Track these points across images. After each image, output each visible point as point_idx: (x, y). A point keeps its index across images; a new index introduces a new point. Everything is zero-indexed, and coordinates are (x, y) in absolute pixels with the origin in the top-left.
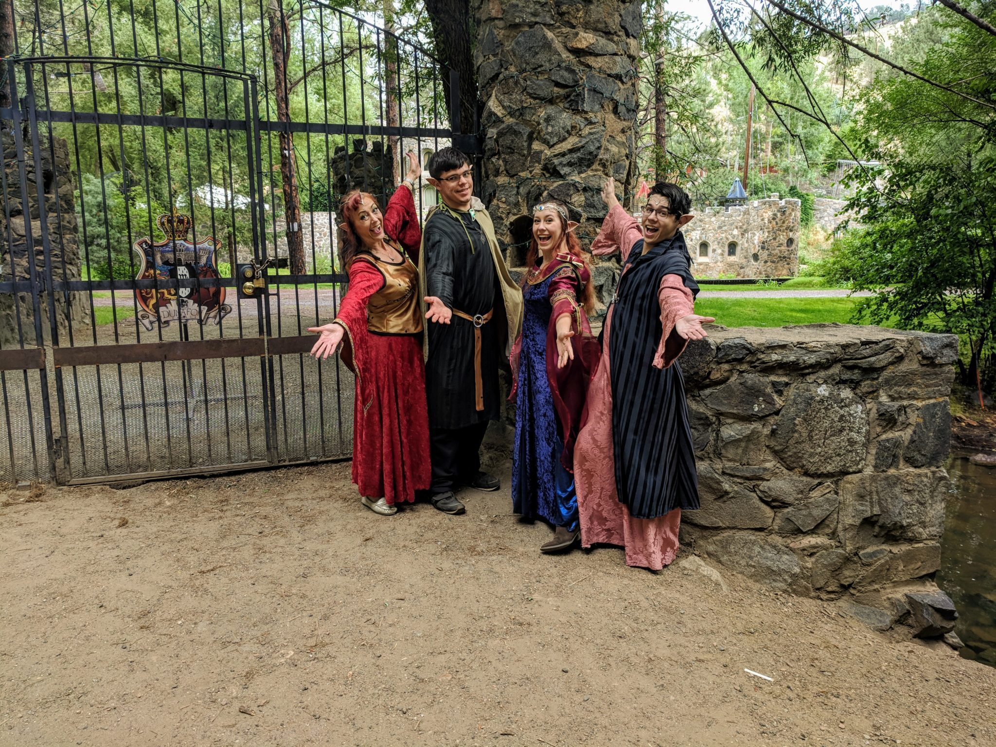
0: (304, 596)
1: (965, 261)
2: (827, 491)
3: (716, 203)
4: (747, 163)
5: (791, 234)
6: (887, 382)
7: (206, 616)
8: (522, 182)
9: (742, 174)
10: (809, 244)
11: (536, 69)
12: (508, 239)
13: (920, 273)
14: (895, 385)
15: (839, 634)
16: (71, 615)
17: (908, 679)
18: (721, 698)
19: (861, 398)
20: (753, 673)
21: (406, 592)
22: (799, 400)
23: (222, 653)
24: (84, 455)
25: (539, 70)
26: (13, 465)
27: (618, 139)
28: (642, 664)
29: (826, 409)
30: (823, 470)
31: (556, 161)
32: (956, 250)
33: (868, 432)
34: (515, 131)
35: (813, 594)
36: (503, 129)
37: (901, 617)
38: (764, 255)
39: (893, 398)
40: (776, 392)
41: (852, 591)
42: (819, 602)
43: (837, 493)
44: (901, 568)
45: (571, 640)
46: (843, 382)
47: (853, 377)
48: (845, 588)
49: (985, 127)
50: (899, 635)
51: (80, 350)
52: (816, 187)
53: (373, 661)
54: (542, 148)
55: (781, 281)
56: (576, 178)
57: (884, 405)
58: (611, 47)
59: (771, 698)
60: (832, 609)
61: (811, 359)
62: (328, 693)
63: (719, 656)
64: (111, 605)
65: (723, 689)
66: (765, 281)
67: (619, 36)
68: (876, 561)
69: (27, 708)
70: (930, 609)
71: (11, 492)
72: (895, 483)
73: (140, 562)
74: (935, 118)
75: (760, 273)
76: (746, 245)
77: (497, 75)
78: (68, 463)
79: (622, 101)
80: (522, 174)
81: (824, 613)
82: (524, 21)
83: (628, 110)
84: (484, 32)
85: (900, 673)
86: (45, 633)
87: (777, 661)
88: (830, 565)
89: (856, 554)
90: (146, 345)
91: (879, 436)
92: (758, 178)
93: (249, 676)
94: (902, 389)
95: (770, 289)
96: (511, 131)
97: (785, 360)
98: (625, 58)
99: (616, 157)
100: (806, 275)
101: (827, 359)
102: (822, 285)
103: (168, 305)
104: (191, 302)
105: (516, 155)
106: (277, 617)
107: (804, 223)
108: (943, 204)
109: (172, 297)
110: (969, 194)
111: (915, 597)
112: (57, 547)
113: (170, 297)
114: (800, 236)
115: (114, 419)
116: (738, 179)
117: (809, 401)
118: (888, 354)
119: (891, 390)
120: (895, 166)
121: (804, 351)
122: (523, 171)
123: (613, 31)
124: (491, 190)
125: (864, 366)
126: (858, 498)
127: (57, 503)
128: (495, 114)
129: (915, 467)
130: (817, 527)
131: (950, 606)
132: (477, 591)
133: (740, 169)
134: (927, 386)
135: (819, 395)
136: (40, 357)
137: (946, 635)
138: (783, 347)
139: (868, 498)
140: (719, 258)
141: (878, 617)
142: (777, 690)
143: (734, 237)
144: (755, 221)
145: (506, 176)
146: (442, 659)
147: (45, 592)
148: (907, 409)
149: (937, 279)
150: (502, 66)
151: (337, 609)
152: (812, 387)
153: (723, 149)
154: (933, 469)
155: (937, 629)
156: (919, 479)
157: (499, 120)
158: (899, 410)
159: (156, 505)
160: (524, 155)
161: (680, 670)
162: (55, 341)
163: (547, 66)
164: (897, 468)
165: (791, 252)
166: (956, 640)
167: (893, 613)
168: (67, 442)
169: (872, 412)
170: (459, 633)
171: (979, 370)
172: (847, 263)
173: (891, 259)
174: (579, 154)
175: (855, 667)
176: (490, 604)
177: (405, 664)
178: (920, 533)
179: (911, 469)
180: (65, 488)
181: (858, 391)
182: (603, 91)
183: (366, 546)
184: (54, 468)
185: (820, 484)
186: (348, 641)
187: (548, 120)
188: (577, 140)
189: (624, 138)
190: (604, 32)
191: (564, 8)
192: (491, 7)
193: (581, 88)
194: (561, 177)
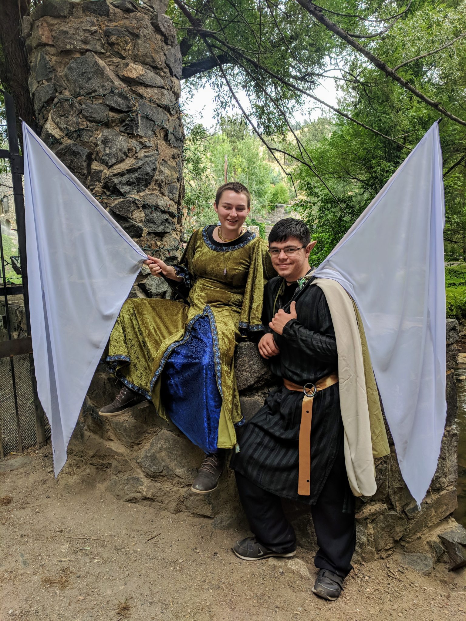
11: (90, 93)
25: (93, 94)
27: (170, 163)
31: (116, 180)
34: (74, 152)
36: (62, 149)
37: (439, 557)
42: (382, 561)
44: (433, 514)
48: (398, 543)
50: (440, 573)
52: (266, 219)
54: (102, 168)
56: (134, 196)
58: (159, 81)
67: (165, 72)
68: (417, 514)
70: (460, 546)
77: (52, 99)
79: (171, 130)
82: (75, 47)
83: (177, 139)
84: (36, 58)
89: (403, 512)
96: (70, 151)
98: (171, 93)
99: (170, 179)
111: (447, 538)
123: (159, 67)
128: (53, 136)
141: (423, 561)
150: (56, 90)
154: (448, 428)
157: (57, 142)
160: (84, 175)
163: (101, 91)
167: (433, 555)
174: (136, 174)
178: (443, 483)
182: (155, 119)
187: (105, 142)
188: (134, 161)
189: (174, 163)
190: (151, 66)
191: (113, 39)
192: (40, 33)
193: (134, 114)
194: (122, 195)
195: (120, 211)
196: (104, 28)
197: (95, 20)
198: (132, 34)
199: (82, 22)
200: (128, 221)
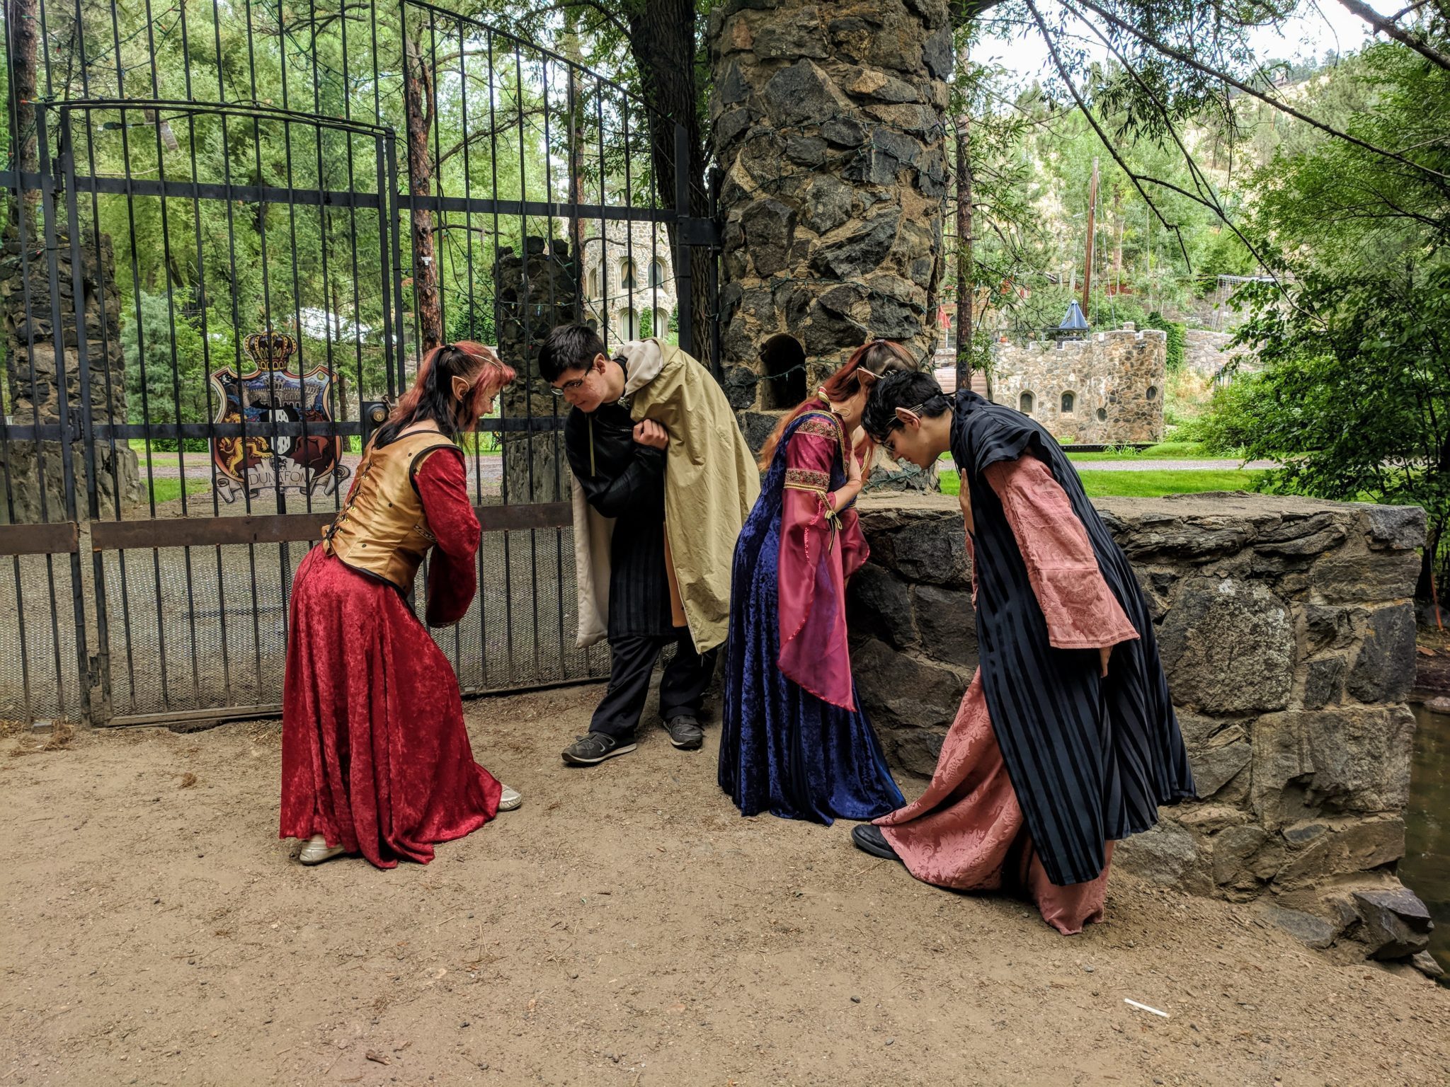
0: (459, 889)
1: (1411, 416)
2: (1235, 737)
3: (1043, 335)
4: (1088, 279)
5: (1153, 381)
6: (1322, 575)
7: (314, 917)
8: (779, 286)
9: (1081, 295)
10: (1178, 395)
11: (801, 122)
12: (758, 368)
13: (1345, 434)
14: (1334, 580)
15: (1258, 950)
16: (113, 915)
17: (1370, 1017)
18: (1092, 1042)
19: (1283, 599)
20: (1138, 1005)
21: (612, 883)
22: (1192, 602)
23: (339, 972)
24: (132, 682)
25: (805, 123)
26: (27, 697)
27: (920, 224)
28: (970, 991)
29: (1232, 615)
30: (1227, 706)
31: (829, 255)
32: (1398, 399)
33: (1294, 650)
34: (770, 212)
35: (1215, 892)
36: (753, 209)
37: (1347, 927)
38: (1114, 411)
39: (1330, 600)
40: (1158, 590)
41: (1274, 889)
42: (1226, 905)
43: (1249, 741)
44: (1346, 853)
45: (861, 955)
46: (1256, 575)
47: (1271, 569)
48: (1263, 884)
49: (1436, 224)
50: (1345, 955)
51: (129, 526)
52: (1188, 313)
53: (566, 983)
54: (810, 236)
55: (1140, 448)
56: (858, 280)
57: (1317, 610)
58: (910, 92)
59: (1168, 1043)
60: (1244, 914)
61: (1210, 541)
62: (500, 1032)
63: (1085, 979)
64: (171, 901)
65: (1095, 1028)
66: (1118, 448)
67: (920, 76)
68: (1309, 844)
69: (46, 1052)
70: (1391, 915)
71: (23, 735)
72: (1335, 727)
73: (214, 838)
74: (1362, 213)
75: (1109, 437)
76: (1088, 396)
77: (744, 131)
78: (109, 693)
79: (924, 169)
80: (778, 274)
81: (1233, 920)
82: (783, 53)
83: (934, 183)
84: (725, 70)
85: (1357, 1008)
86: (72, 941)
87: (1171, 989)
88: (1241, 848)
89: (1279, 833)
90: (227, 520)
91: (1310, 656)
92: (1103, 300)
93: (380, 1005)
94: (1344, 586)
95: (1125, 458)
96: (763, 211)
97: (1171, 542)
98: (929, 108)
99: (917, 250)
100: (1175, 440)
101: (1233, 541)
102: (1200, 453)
103: (258, 466)
104: (291, 461)
105: (771, 246)
106: (420, 918)
107: (1171, 366)
108: (1377, 334)
109: (264, 455)
110: (1415, 319)
111: (1368, 899)
112: (91, 816)
113: (260, 454)
114: (1165, 383)
115: (177, 631)
116: (1075, 302)
117: (1207, 603)
118: (1323, 534)
119: (1327, 587)
120: (1306, 280)
121: (1199, 530)
122: (781, 269)
123: (911, 70)
124: (733, 298)
125: (1288, 551)
126: (1280, 749)
127: (91, 752)
128: (740, 188)
129: (1365, 703)
130: (1221, 791)
131: (1421, 911)
132: (719, 883)
133: (1077, 287)
134: (1381, 583)
135: (1220, 595)
136: (71, 536)
137: (1416, 956)
138: (1168, 523)
139: (1295, 748)
140: (1049, 415)
141: (1313, 927)
142: (1176, 1031)
143: (1070, 384)
144: (1100, 362)
145: (755, 277)
146: (669, 982)
147: (73, 881)
148: (1352, 617)
149: (1370, 442)
150: (750, 118)
151: (510, 907)
152: (1211, 583)
153: (1054, 260)
154: (1391, 705)
155: (1401, 947)
156: (1371, 720)
157: (746, 197)
158: (1340, 617)
159: (238, 756)
160: (782, 247)
161: (1028, 1000)
162: (94, 512)
163: (817, 118)
164: (1338, 703)
165: (1153, 407)
166: (1431, 964)
167: (1336, 922)
168: (108, 660)
169: (1299, 621)
170: (694, 943)
171: (1434, 575)
172: (1236, 421)
173: (1303, 414)
174: (862, 245)
175: (1289, 998)
176: (739, 902)
177: (614, 989)
178: (1374, 802)
179: (1359, 706)
180: (103, 730)
181: (1278, 589)
182: (898, 154)
183: (550, 815)
184: (87, 701)
185: (1224, 727)
186: (528, 953)
187: (818, 195)
188: (860, 224)
189: (928, 223)
190: (899, 71)
191: (842, 35)
192: (735, 34)
193: (866, 150)
194: (837, 278)
195: (833, 304)
196: (829, 20)
197: (816, 9)
198: (870, 24)
199: (797, 15)
200: (844, 320)
